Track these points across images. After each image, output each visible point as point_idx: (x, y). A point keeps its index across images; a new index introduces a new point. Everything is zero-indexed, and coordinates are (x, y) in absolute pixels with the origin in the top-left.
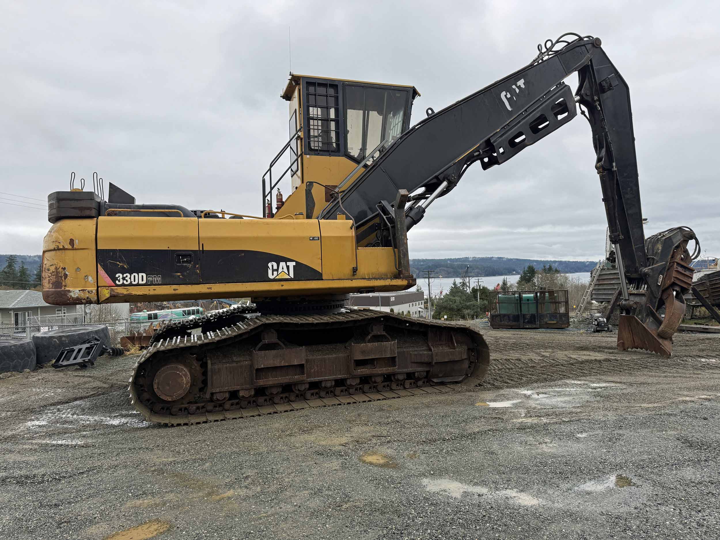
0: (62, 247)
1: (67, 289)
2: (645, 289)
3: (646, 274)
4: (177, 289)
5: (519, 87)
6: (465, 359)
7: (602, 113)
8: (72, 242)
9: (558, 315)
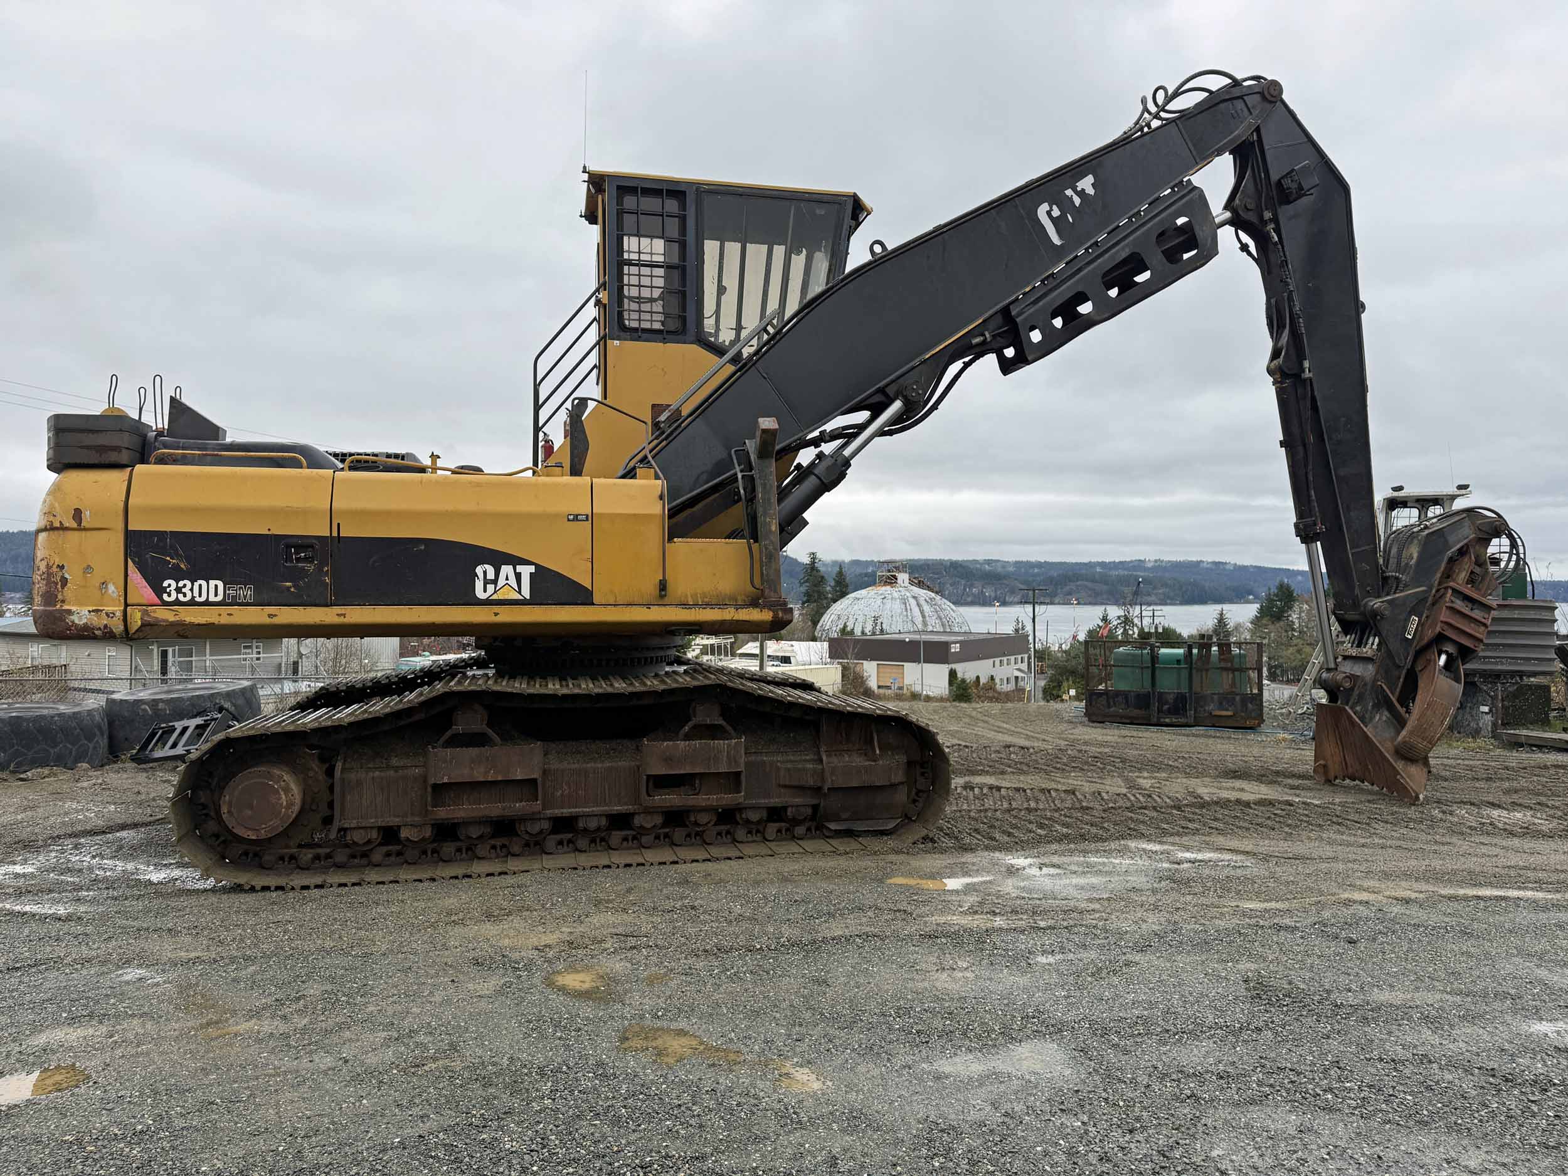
0: (58, 525)
1: (66, 607)
2: (1375, 647)
3: (1375, 614)
4: (275, 615)
5: (1082, 194)
6: (902, 783)
7: (1283, 248)
8: (78, 514)
9: (1238, 698)
